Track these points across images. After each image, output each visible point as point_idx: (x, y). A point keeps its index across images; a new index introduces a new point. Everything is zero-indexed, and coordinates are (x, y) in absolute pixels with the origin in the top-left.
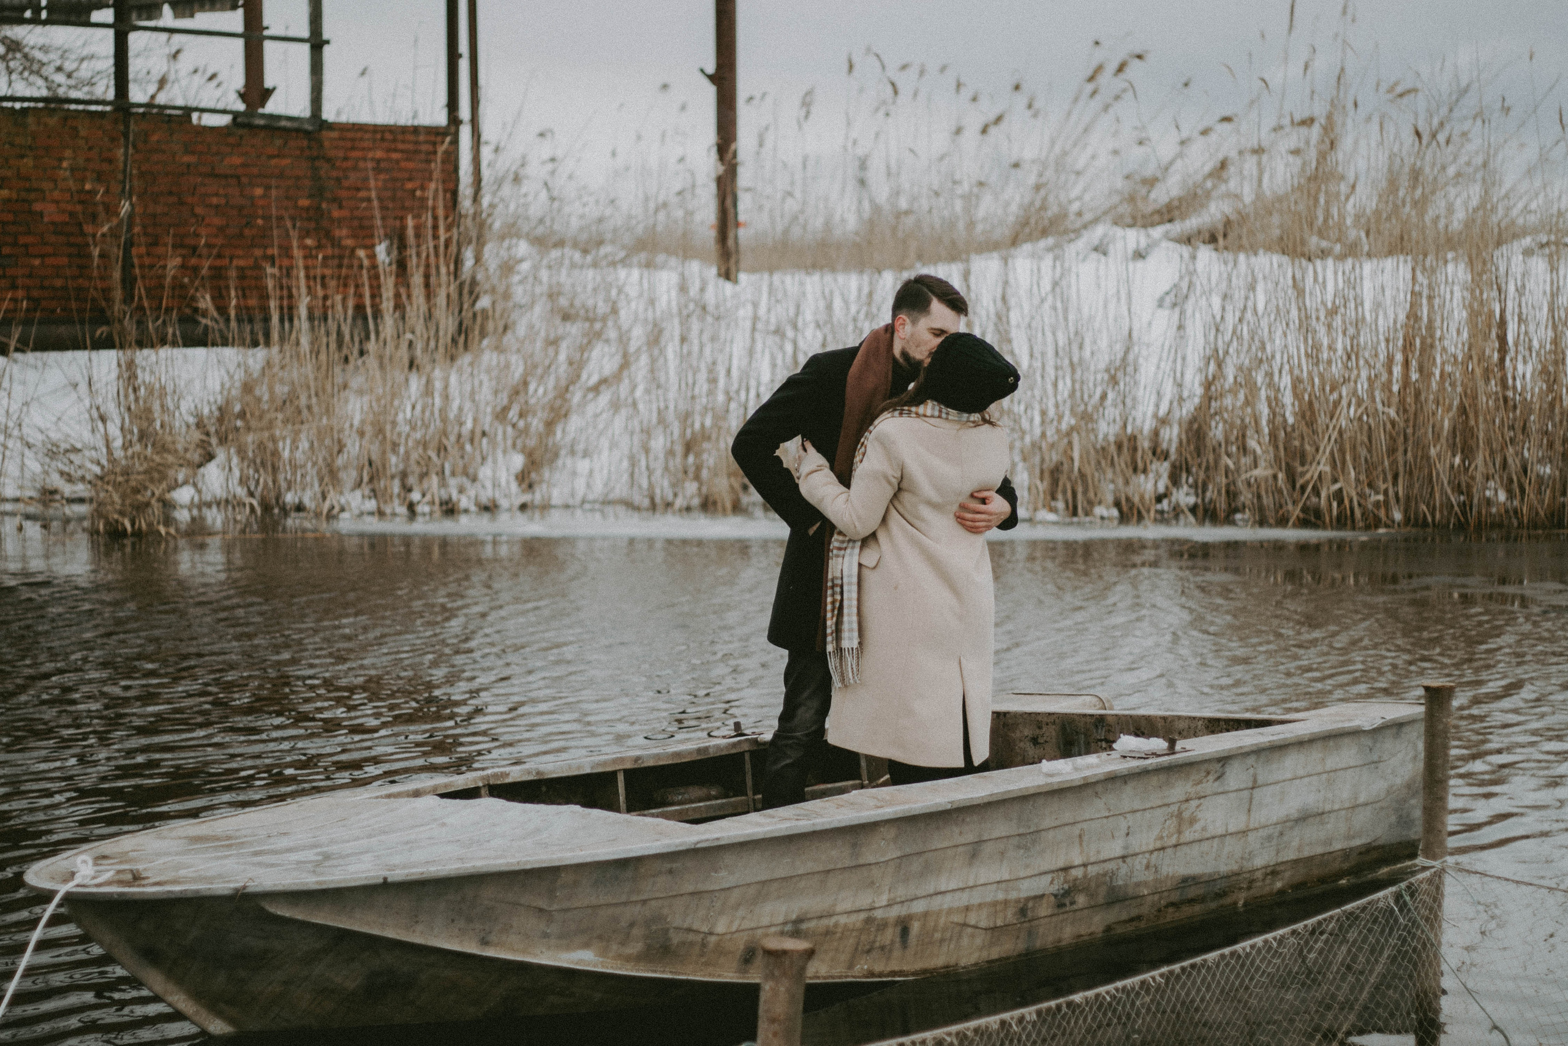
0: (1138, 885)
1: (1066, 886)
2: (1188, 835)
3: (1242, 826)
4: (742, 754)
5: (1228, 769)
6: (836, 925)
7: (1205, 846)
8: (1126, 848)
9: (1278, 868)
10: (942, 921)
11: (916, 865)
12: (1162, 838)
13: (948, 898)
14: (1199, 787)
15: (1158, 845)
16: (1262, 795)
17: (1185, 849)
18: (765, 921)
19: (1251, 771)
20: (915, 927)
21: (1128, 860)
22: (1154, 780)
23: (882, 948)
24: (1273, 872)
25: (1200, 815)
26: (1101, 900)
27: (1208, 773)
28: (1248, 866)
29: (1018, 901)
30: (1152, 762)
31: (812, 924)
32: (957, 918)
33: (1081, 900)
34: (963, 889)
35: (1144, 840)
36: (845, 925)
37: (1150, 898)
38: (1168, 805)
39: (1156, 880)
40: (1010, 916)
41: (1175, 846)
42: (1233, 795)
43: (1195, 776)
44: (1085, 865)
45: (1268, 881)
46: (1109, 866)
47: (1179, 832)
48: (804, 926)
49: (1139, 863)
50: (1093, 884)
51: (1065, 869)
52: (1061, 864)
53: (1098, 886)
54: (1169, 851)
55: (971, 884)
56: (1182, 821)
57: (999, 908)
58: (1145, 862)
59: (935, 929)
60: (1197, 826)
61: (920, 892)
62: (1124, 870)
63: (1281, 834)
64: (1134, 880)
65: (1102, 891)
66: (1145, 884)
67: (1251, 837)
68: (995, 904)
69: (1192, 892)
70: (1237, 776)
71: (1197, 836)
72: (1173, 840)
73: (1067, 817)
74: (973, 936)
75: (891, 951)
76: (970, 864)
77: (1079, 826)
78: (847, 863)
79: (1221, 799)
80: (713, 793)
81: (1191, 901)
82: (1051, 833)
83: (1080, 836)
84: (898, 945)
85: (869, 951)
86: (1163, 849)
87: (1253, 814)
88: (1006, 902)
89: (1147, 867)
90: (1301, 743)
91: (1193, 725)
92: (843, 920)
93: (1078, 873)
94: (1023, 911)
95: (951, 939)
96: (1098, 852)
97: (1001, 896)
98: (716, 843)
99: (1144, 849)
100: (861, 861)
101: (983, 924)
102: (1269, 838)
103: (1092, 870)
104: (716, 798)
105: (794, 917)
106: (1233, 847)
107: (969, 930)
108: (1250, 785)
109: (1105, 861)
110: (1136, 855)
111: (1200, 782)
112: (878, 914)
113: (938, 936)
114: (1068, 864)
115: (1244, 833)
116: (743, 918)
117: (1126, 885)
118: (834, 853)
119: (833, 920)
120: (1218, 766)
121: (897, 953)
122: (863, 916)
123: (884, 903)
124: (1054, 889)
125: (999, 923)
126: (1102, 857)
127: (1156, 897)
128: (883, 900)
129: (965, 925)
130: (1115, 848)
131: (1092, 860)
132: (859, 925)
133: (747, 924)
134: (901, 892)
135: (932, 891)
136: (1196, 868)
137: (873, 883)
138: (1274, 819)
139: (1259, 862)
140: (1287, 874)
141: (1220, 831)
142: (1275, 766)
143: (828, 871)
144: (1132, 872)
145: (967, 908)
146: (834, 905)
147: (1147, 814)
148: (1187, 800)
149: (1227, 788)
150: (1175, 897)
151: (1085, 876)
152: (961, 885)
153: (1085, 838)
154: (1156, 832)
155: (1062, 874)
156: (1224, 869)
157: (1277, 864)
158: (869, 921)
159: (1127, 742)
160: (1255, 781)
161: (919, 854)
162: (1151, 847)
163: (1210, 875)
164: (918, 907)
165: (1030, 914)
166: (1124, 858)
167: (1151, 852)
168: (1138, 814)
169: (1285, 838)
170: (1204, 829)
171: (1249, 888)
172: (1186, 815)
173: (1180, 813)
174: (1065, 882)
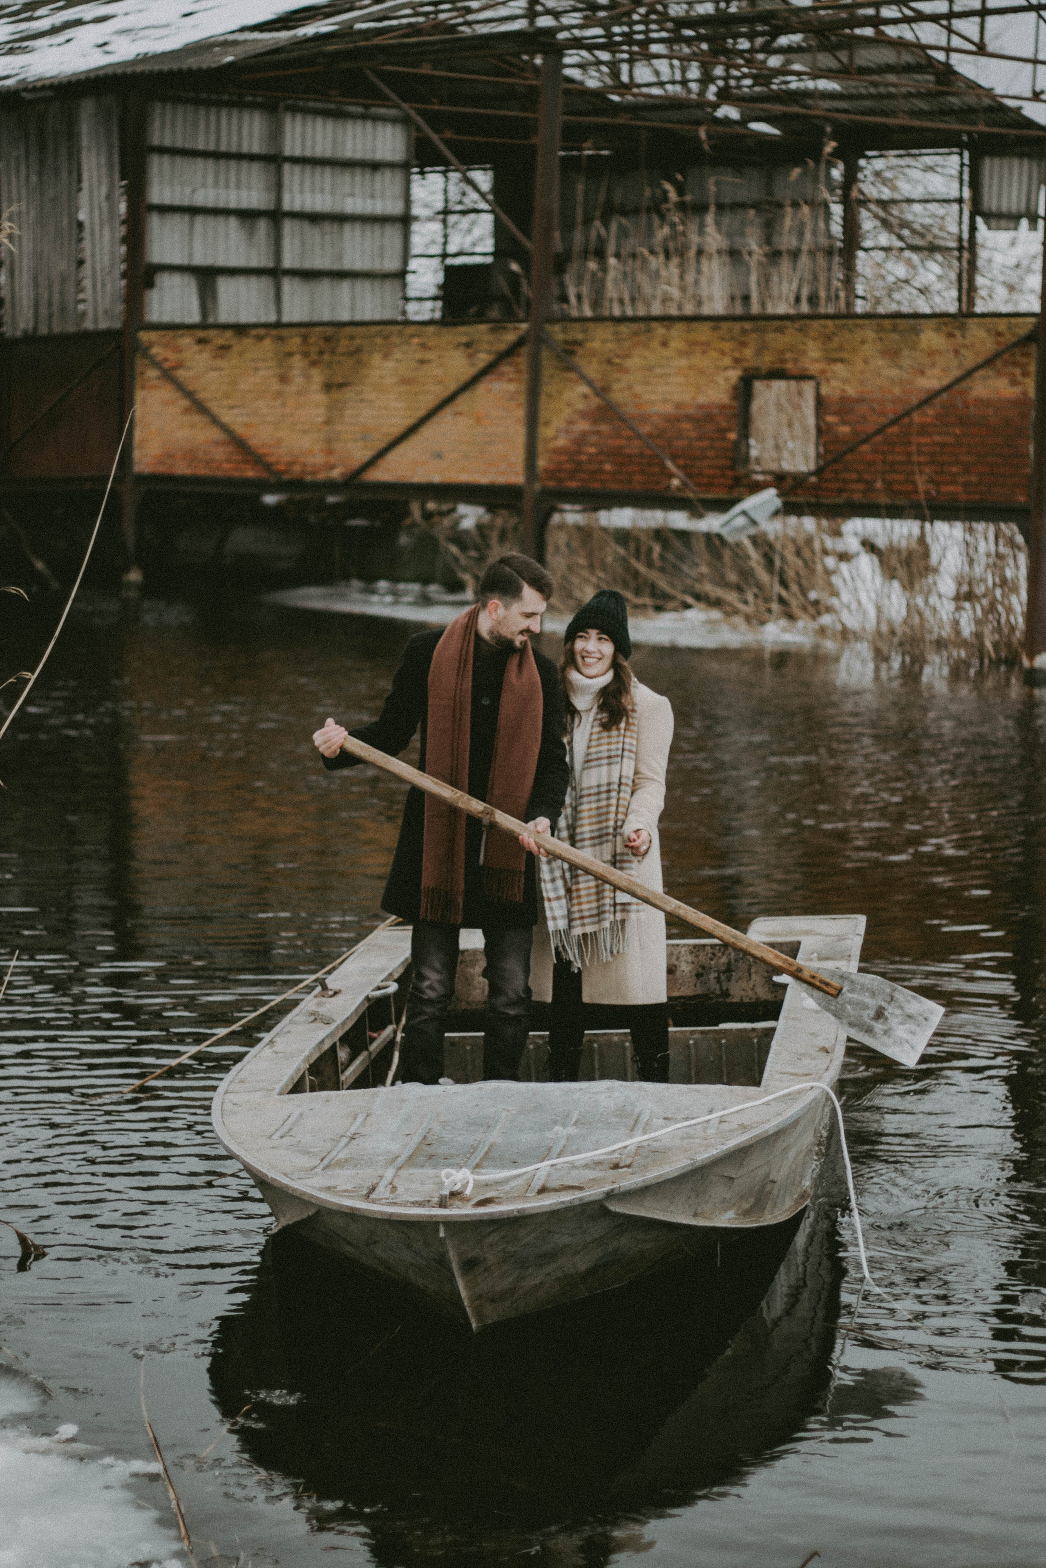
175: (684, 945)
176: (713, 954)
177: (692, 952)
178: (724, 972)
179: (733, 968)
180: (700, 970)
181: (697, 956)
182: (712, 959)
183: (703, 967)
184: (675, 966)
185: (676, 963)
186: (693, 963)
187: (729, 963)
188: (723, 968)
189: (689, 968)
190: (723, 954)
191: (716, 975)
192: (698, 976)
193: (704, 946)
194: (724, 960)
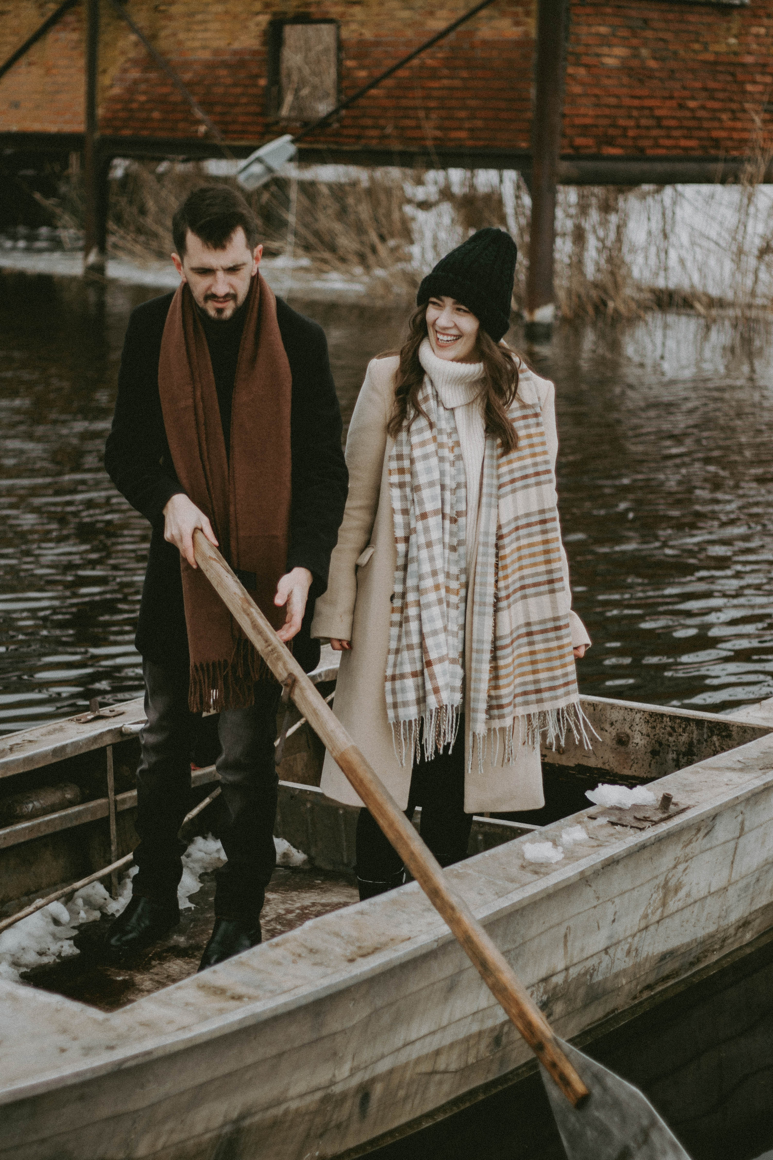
0: (617, 976)
1: (545, 998)
2: (673, 905)
3: (723, 883)
4: (103, 750)
5: (718, 821)
6: (286, 1113)
7: (687, 913)
8: (610, 937)
9: (749, 919)
10: (408, 1075)
11: (386, 1019)
12: (645, 916)
13: (418, 1045)
14: (688, 850)
15: (643, 925)
17: (667, 920)
18: (199, 1128)
19: (740, 819)
20: (378, 1089)
21: (611, 951)
22: (646, 854)
23: (338, 1126)
24: (745, 924)
25: (685, 879)
26: (579, 1003)
27: (699, 830)
28: (724, 923)
29: (492, 1030)
30: (648, 832)
31: (257, 1118)
32: (425, 1067)
34: (433, 1033)
35: (629, 923)
36: (297, 1110)
37: (627, 988)
38: (656, 877)
39: (634, 965)
40: (483, 1048)
41: (658, 922)
42: (718, 849)
43: (685, 838)
44: (567, 969)
45: (739, 935)
46: (589, 964)
47: (664, 905)
48: (247, 1122)
49: (620, 953)
50: (572, 988)
51: (545, 980)
52: (543, 973)
53: (577, 988)
54: (652, 929)
55: (445, 1022)
56: (668, 890)
57: (472, 1042)
58: (627, 946)
59: (399, 1086)
60: (682, 894)
61: (386, 1050)
62: (605, 962)
63: (758, 880)
64: (614, 971)
65: (582, 991)
67: (731, 891)
68: (467, 1039)
69: (669, 967)
70: (724, 829)
71: (680, 904)
72: (657, 915)
73: (555, 917)
74: (440, 1083)
75: (347, 1127)
76: (446, 999)
77: (565, 925)
78: (308, 1038)
79: (707, 856)
80: (68, 796)
81: (667, 979)
82: (536, 941)
83: (566, 936)
84: (355, 1117)
85: (321, 1135)
86: (646, 928)
87: (735, 865)
88: (480, 1034)
89: (628, 953)
91: (629, 718)
92: (293, 1105)
93: (558, 979)
94: (497, 1041)
95: (416, 1093)
96: (582, 950)
97: (475, 1028)
98: (147, 1058)
99: (628, 933)
100: (324, 1032)
101: (453, 1067)
102: (747, 886)
103: (573, 972)
104: (71, 803)
105: (235, 1115)
106: (713, 906)
107: (437, 1077)
108: (737, 834)
109: (587, 958)
110: (618, 942)
111: (690, 842)
112: (337, 1089)
113: (402, 1093)
114: (550, 972)
115: (725, 889)
116: (172, 1131)
117: (606, 979)
118: (293, 1030)
119: (283, 1107)
121: (355, 1126)
122: (319, 1095)
123: (347, 1074)
125: (471, 1060)
126: (585, 956)
127: (634, 983)
128: (346, 1069)
129: (434, 1072)
130: (599, 941)
131: (575, 961)
132: (312, 1107)
133: (176, 1137)
134: (366, 1055)
135: (400, 1044)
136: (674, 942)
137: (335, 1054)
138: (755, 867)
139: (734, 917)
140: (758, 921)
141: (702, 894)
142: (762, 807)
143: (283, 1053)
144: (613, 962)
145: (437, 1053)
146: (287, 1090)
147: (635, 893)
148: (675, 867)
149: (715, 842)
150: (650, 978)
151: (565, 981)
152: (433, 1028)
153: (570, 938)
154: (641, 912)
155: (542, 986)
156: (701, 933)
157: (750, 914)
158: (326, 1099)
160: (742, 829)
161: (391, 1004)
162: (636, 929)
163: (688, 944)
164: (383, 1067)
165: (504, 1040)
166: (606, 950)
167: (634, 936)
168: (627, 895)
169: (761, 883)
170: (688, 895)
171: (722, 947)
172: (672, 883)
173: (667, 882)
174: (545, 992)
175: (639, 711)
176: (673, 728)
177: (648, 722)
178: (684, 755)
179: (695, 750)
180: (657, 747)
181: (654, 728)
182: (670, 735)
183: (660, 744)
184: (628, 736)
185: (629, 732)
186: (648, 736)
187: (691, 744)
188: (683, 749)
189: (643, 742)
190: (684, 731)
191: (675, 756)
192: (654, 753)
193: (662, 715)
194: (684, 738)
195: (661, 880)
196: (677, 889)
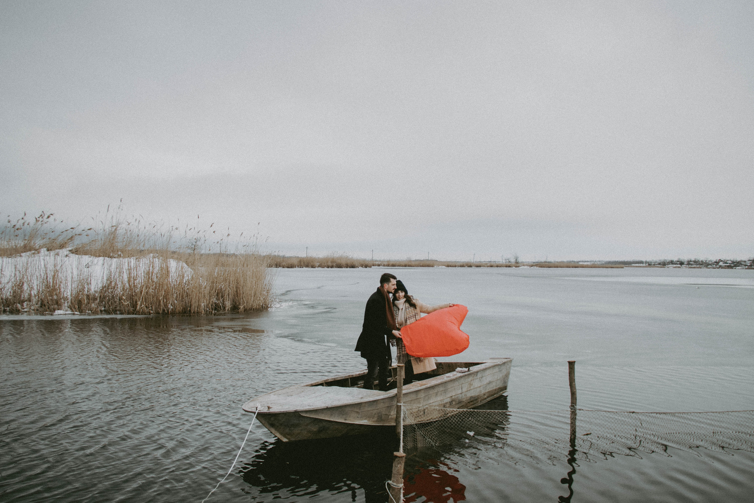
1: (452, 400)
2: (472, 388)
3: (480, 385)
5: (478, 373)
7: (474, 390)
11: (427, 398)
12: (467, 389)
13: (432, 404)
14: (473, 379)
16: (484, 378)
17: (471, 391)
19: (482, 374)
20: (426, 411)
22: (466, 377)
27: (475, 375)
28: (481, 393)
29: (443, 404)
30: (466, 373)
32: (433, 408)
33: (454, 403)
34: (434, 402)
35: (464, 390)
39: (466, 398)
41: (469, 391)
42: (479, 380)
43: (472, 376)
44: (455, 396)
46: (458, 396)
47: (470, 387)
49: (463, 395)
53: (457, 400)
55: (436, 401)
56: (471, 385)
60: (473, 386)
61: (427, 403)
62: (460, 396)
63: (486, 386)
64: (462, 398)
66: (464, 398)
67: (482, 388)
68: (440, 405)
69: (472, 399)
70: (479, 375)
72: (469, 389)
73: (451, 386)
76: (436, 397)
77: (453, 388)
78: (415, 398)
79: (477, 380)
81: (472, 401)
82: (449, 390)
83: (454, 390)
84: (423, 415)
85: (418, 417)
86: (467, 391)
87: (482, 383)
89: (465, 395)
90: (489, 368)
95: (432, 413)
100: (418, 398)
102: (484, 387)
106: (478, 390)
108: (481, 377)
109: (458, 394)
110: (463, 393)
114: (452, 396)
115: (480, 387)
118: (413, 396)
120: (476, 373)
121: (423, 417)
122: (417, 409)
124: (449, 401)
128: (421, 405)
130: (460, 391)
131: (456, 394)
134: (424, 404)
135: (429, 403)
136: (473, 395)
137: (419, 402)
138: (485, 384)
141: (476, 387)
142: (485, 373)
143: (412, 400)
148: (471, 381)
149: (478, 378)
150: (469, 401)
151: (455, 398)
155: (451, 398)
156: (477, 394)
157: (486, 392)
159: (459, 369)
161: (428, 395)
163: (475, 396)
164: (427, 406)
165: (445, 407)
166: (461, 394)
167: (465, 392)
168: (464, 384)
172: (471, 383)
195: (469, 383)
196: (472, 385)
